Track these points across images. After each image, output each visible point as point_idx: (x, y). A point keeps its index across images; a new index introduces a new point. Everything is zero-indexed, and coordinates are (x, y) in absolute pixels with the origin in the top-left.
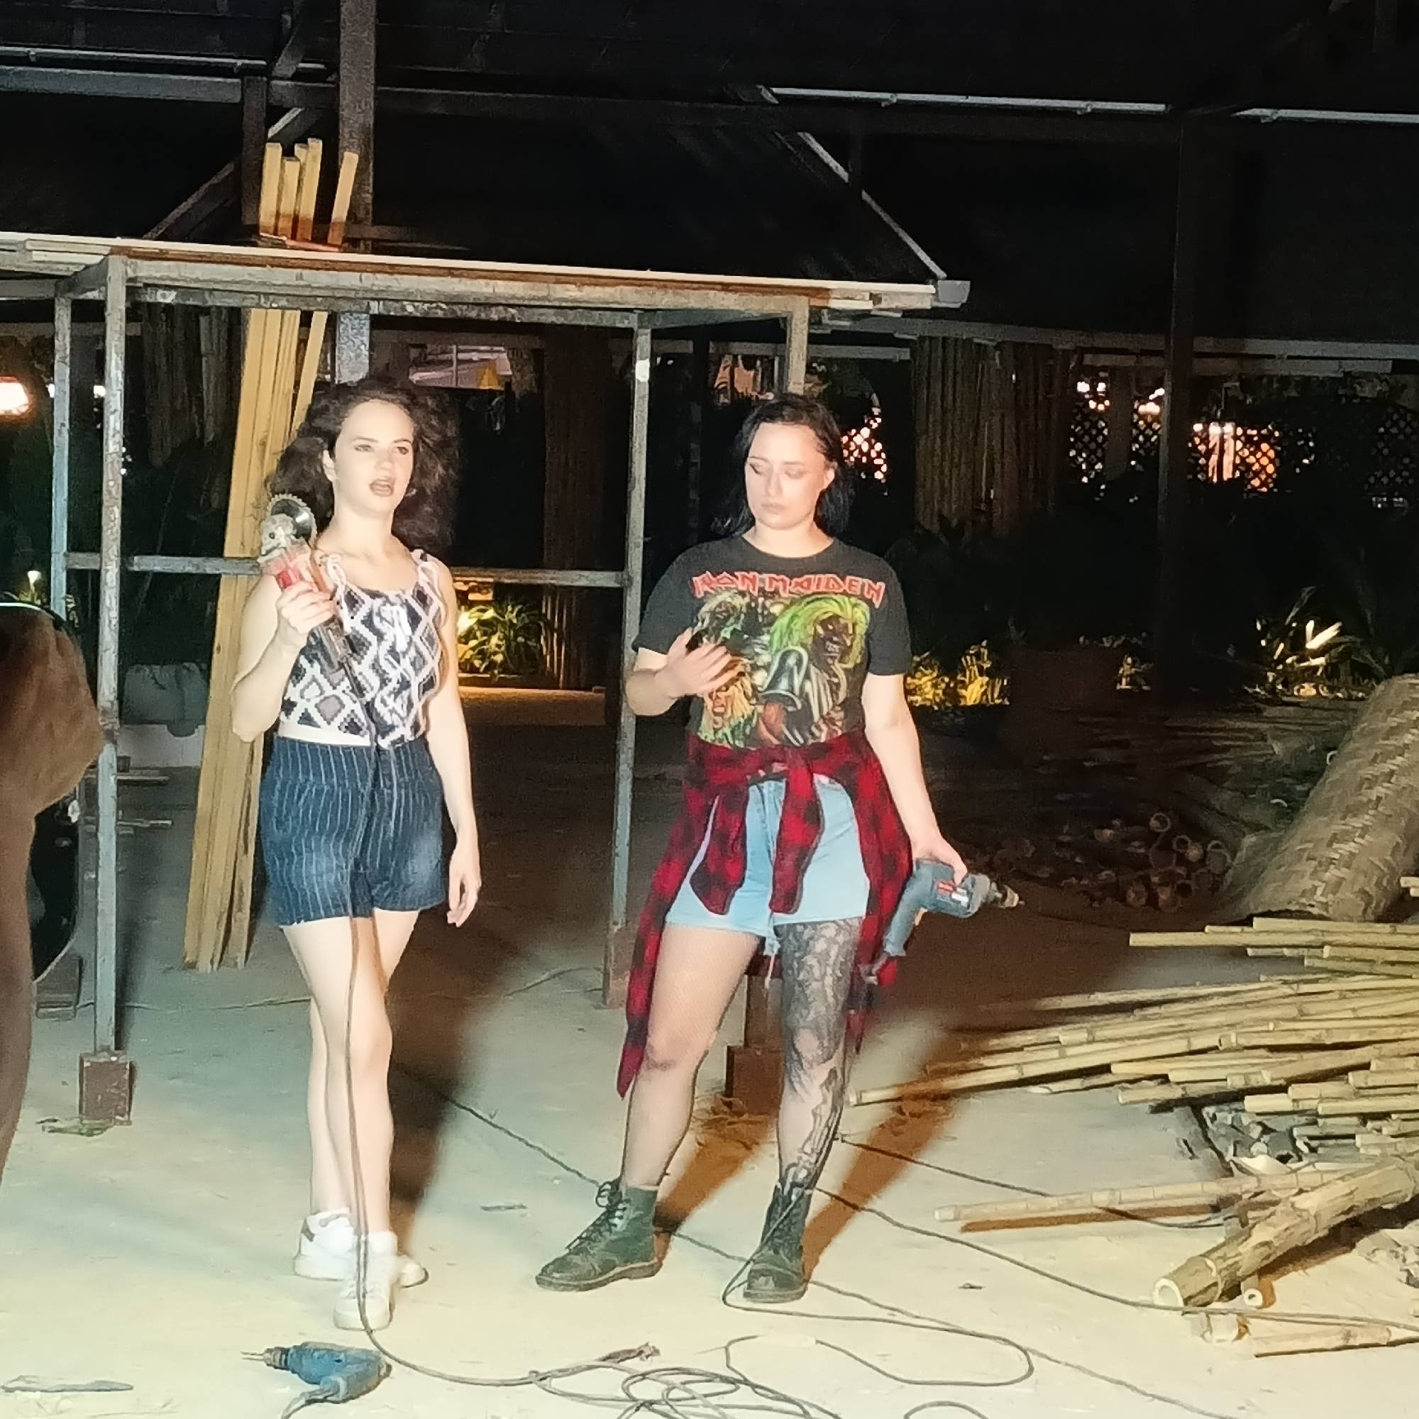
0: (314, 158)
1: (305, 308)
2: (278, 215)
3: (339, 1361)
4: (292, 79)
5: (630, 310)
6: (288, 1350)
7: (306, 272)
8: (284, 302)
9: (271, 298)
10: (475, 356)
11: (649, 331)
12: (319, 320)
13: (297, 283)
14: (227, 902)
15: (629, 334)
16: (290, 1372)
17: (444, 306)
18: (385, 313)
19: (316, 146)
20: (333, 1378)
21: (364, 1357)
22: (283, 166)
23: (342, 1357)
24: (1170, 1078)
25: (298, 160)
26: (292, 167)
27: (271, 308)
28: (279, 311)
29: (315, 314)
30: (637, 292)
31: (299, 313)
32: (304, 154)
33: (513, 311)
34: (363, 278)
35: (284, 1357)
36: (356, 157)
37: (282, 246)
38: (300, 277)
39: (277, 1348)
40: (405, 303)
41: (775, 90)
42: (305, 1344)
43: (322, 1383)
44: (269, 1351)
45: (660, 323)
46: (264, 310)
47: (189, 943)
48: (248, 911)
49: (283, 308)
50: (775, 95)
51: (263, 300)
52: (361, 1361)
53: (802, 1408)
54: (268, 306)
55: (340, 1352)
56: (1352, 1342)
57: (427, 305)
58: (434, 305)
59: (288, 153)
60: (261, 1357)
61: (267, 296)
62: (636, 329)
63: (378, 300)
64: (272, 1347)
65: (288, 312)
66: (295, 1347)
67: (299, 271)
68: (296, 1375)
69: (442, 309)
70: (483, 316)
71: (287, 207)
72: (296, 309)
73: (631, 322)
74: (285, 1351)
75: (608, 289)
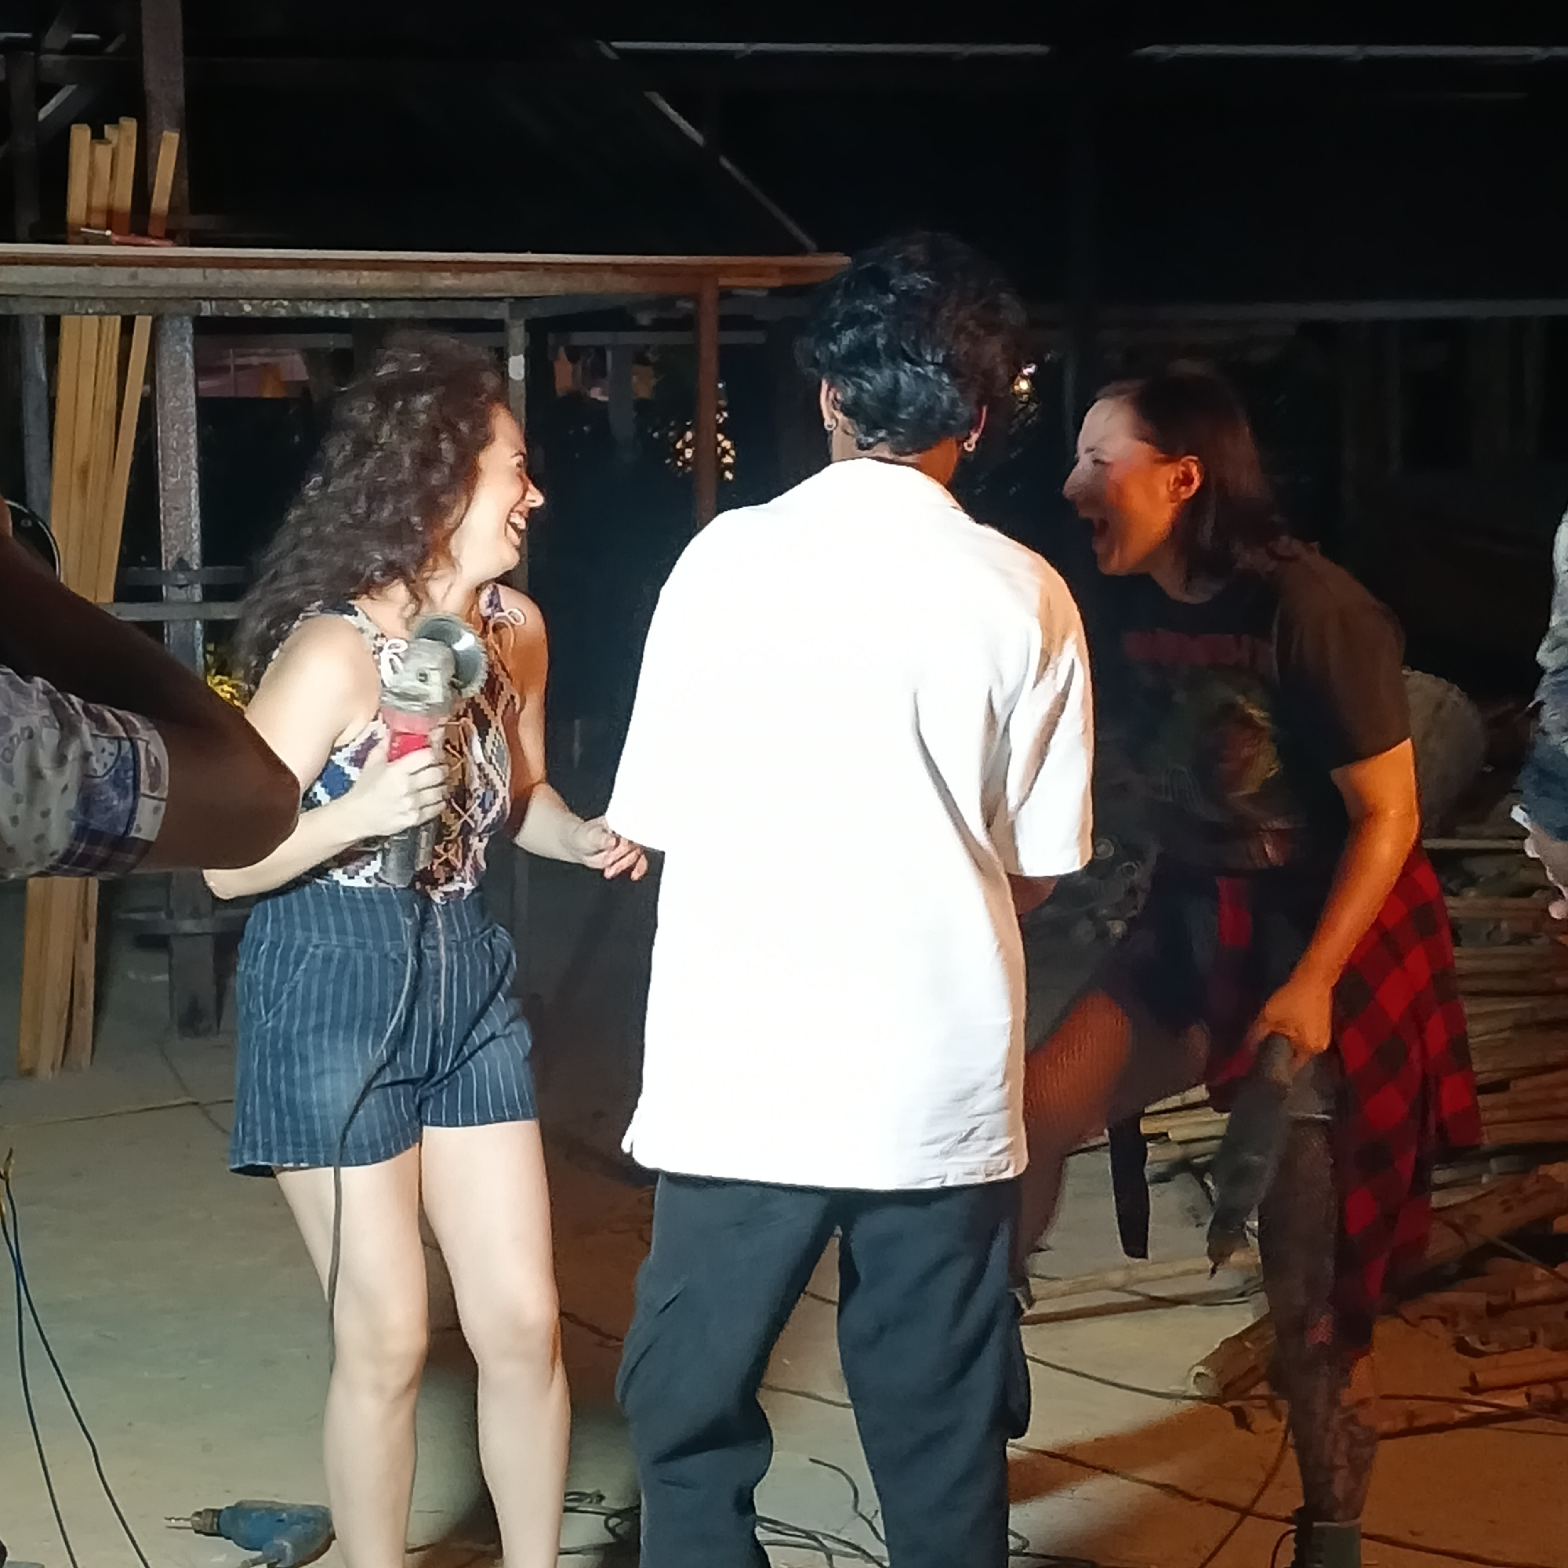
0: (129, 138)
1: (126, 313)
2: (89, 209)
3: (282, 1521)
4: (63, 52)
5: (500, 299)
6: (220, 1511)
7: (141, 270)
8: (101, 307)
9: (87, 302)
10: (255, 361)
11: (522, 322)
12: (143, 326)
13: (131, 283)
14: (68, 998)
15: (498, 326)
16: (222, 1539)
17: (286, 303)
18: (217, 313)
19: (130, 125)
20: (277, 1542)
21: (310, 1515)
22: (92, 152)
23: (284, 1515)
24: (1170, 1136)
25: (110, 142)
26: (103, 153)
27: (87, 313)
28: (96, 317)
29: (137, 317)
30: (521, 277)
31: (119, 318)
32: (116, 136)
33: (365, 306)
34: (207, 274)
35: (216, 1520)
36: (175, 136)
37: (106, 241)
38: (134, 276)
39: (207, 1510)
40: (241, 301)
41: (615, 44)
42: (239, 1504)
43: (264, 1547)
44: (198, 1514)
45: (536, 312)
46: (78, 317)
47: (25, 1045)
48: (91, 1007)
49: (101, 314)
50: (617, 51)
51: (77, 306)
52: (307, 1520)
53: (816, 1540)
54: (83, 312)
55: (283, 1511)
56: (1417, 1423)
57: (266, 302)
58: (275, 303)
59: (98, 135)
60: (189, 1524)
61: (82, 301)
62: (507, 320)
63: (210, 299)
64: (200, 1510)
65: (106, 318)
66: (228, 1508)
67: (133, 269)
68: (231, 1542)
69: (284, 307)
70: (332, 313)
71: (100, 200)
72: (116, 314)
73: (500, 312)
74: (217, 1513)
75: (489, 276)
